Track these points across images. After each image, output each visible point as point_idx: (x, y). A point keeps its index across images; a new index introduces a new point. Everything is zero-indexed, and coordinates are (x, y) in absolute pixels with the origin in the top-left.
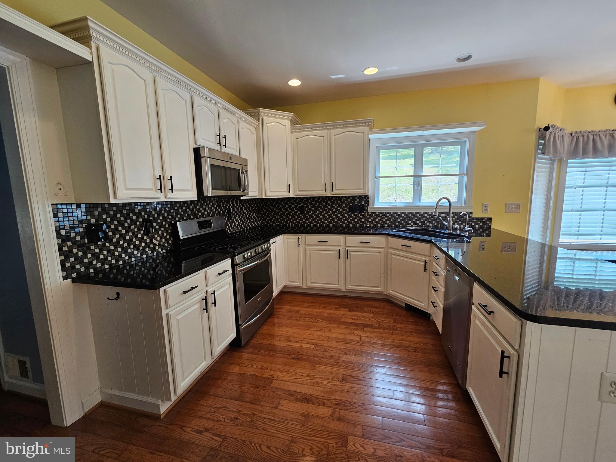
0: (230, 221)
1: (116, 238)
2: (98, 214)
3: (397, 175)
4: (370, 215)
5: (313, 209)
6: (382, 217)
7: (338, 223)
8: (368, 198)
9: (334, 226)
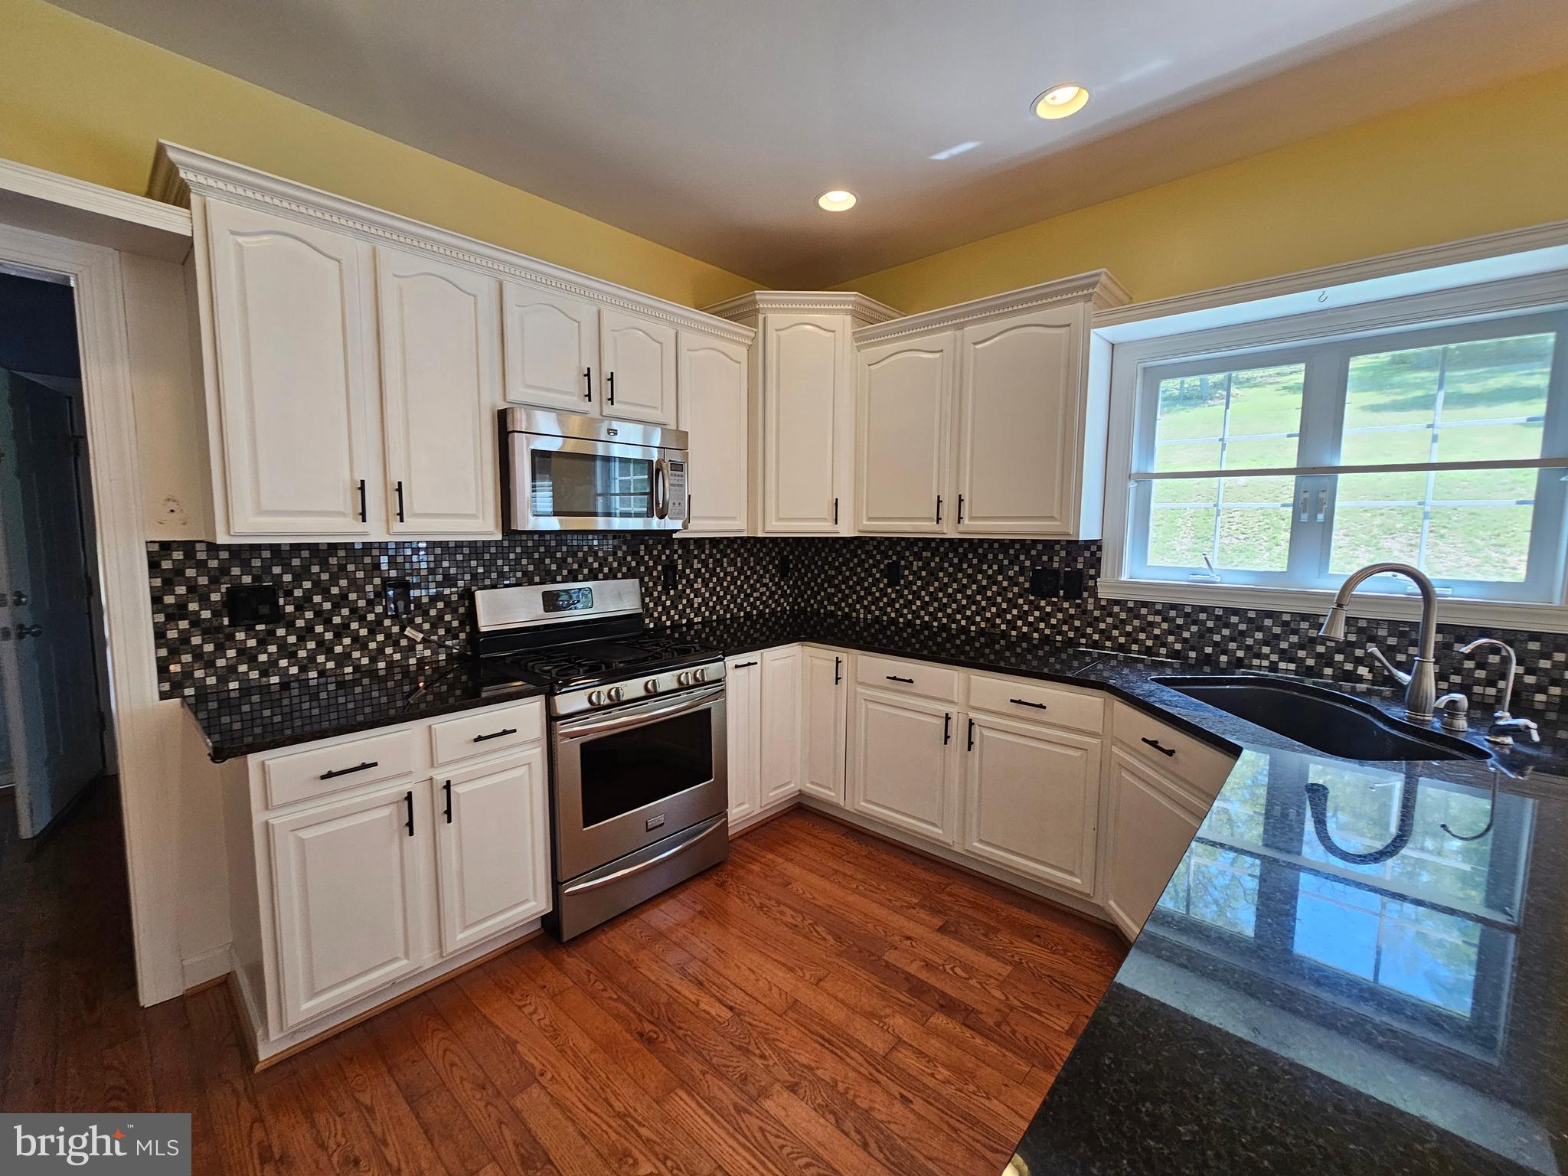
0: (672, 592)
1: (304, 619)
2: (259, 564)
3: (1224, 469)
4: (1103, 608)
5: (924, 573)
6: (1150, 618)
7: (994, 625)
8: (1100, 548)
9: (981, 632)
